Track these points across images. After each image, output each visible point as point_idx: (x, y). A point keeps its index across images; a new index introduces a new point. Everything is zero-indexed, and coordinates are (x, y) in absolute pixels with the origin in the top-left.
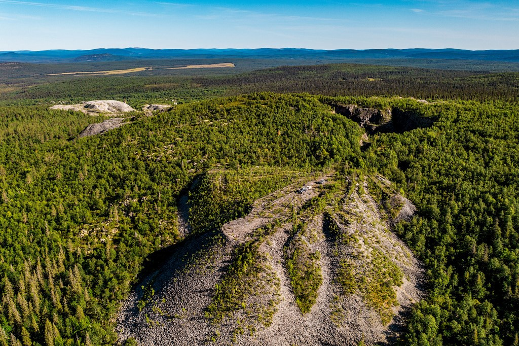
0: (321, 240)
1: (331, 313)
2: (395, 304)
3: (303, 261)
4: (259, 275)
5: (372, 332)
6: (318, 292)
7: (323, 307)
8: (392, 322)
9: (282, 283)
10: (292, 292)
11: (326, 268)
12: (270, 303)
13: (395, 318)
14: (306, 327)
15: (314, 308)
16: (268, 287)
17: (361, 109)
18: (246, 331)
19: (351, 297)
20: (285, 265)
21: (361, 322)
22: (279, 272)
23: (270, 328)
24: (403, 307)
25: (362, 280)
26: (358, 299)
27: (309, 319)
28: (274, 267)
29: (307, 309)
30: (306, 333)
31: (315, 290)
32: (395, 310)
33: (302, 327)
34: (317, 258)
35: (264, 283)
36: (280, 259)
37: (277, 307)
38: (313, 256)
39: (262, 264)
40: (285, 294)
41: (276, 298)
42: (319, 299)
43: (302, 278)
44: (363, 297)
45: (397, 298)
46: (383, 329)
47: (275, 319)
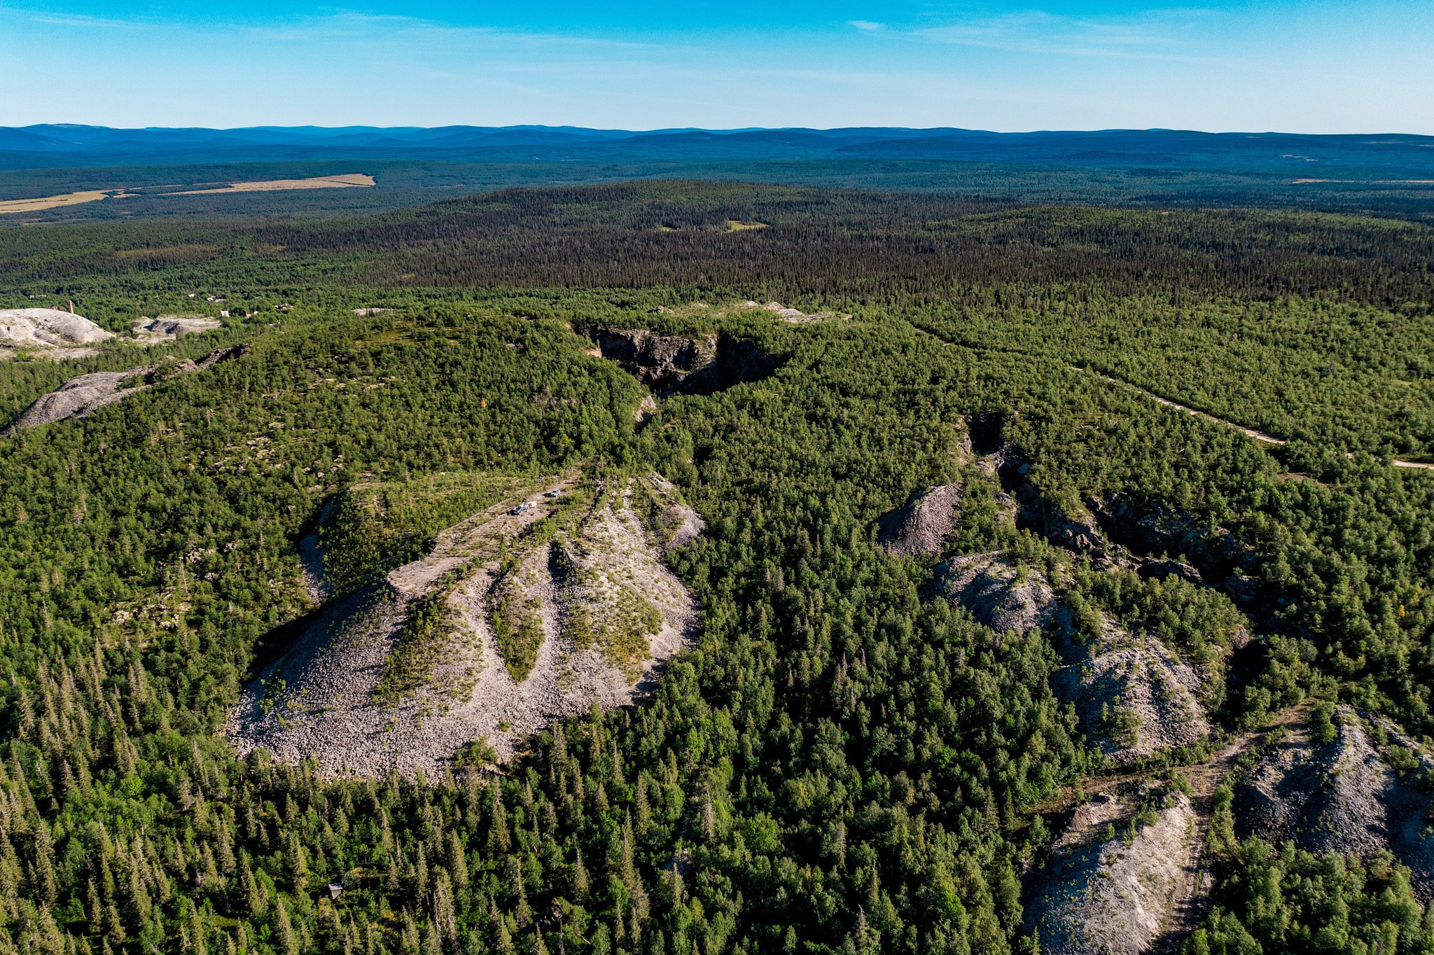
0: (545, 582)
1: (558, 678)
2: (648, 657)
3: (516, 611)
4: (451, 636)
5: (613, 695)
6: (539, 651)
7: (546, 671)
8: (642, 679)
9: (485, 644)
10: (500, 656)
11: (550, 619)
12: (469, 672)
13: (646, 675)
14: (522, 699)
15: (533, 674)
16: (464, 651)
17: (656, 338)
18: (435, 711)
19: (585, 653)
20: (489, 620)
21: (598, 683)
22: (481, 630)
23: (470, 704)
24: (659, 660)
25: (602, 631)
26: (595, 655)
27: (525, 688)
28: (472, 624)
29: (524, 676)
30: (522, 706)
31: (534, 650)
32: (647, 665)
33: (517, 699)
34: (537, 606)
35: (458, 646)
36: (481, 612)
37: (479, 676)
38: (530, 603)
39: (455, 621)
40: (491, 659)
41: (476, 664)
42: (540, 662)
43: (515, 636)
44: (603, 652)
45: (651, 650)
46: (629, 689)
47: (477, 692)
